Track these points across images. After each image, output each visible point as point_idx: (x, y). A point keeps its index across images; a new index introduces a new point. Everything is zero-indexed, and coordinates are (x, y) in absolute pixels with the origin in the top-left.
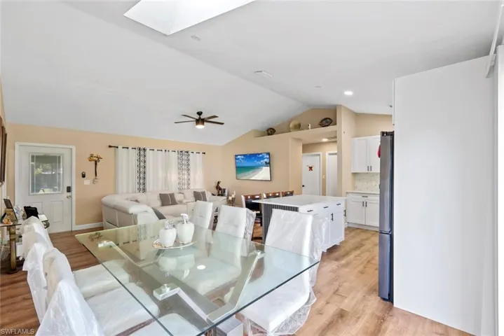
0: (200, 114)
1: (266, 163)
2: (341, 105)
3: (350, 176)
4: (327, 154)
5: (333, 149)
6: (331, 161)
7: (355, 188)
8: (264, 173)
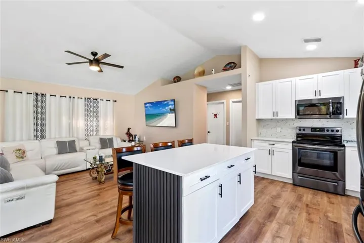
0: (94, 54)
1: (170, 109)
2: (246, 46)
3: (255, 122)
4: (231, 102)
5: (237, 97)
6: (235, 109)
7: (259, 135)
8: (169, 120)
